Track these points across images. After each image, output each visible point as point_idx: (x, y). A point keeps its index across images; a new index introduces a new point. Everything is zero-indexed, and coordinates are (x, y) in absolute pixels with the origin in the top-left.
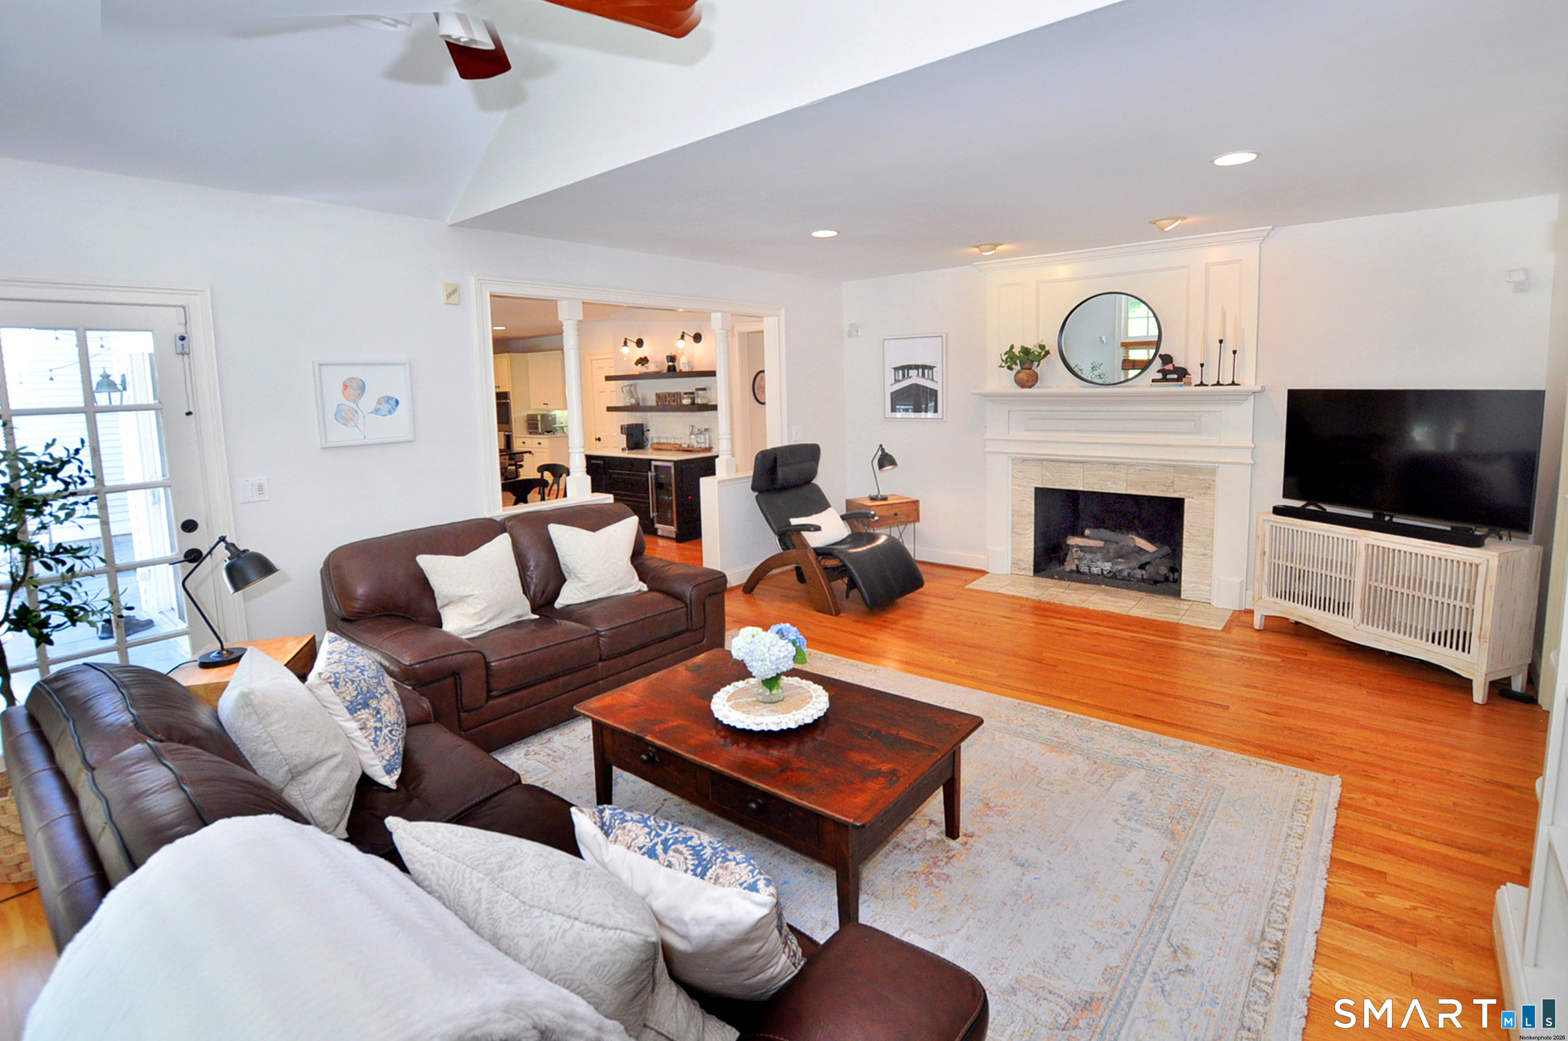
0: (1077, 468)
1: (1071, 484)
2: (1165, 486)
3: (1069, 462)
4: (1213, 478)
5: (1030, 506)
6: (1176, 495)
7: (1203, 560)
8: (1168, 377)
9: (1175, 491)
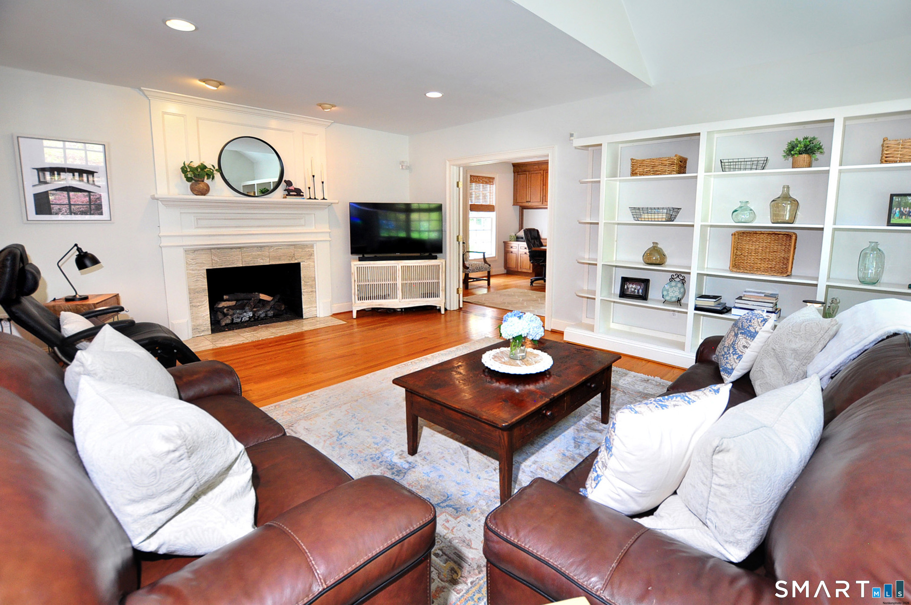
0: (238, 252)
1: (233, 264)
2: (290, 257)
3: (232, 248)
4: (313, 250)
5: (204, 284)
6: (296, 261)
7: (311, 294)
8: (291, 193)
9: (296, 259)
